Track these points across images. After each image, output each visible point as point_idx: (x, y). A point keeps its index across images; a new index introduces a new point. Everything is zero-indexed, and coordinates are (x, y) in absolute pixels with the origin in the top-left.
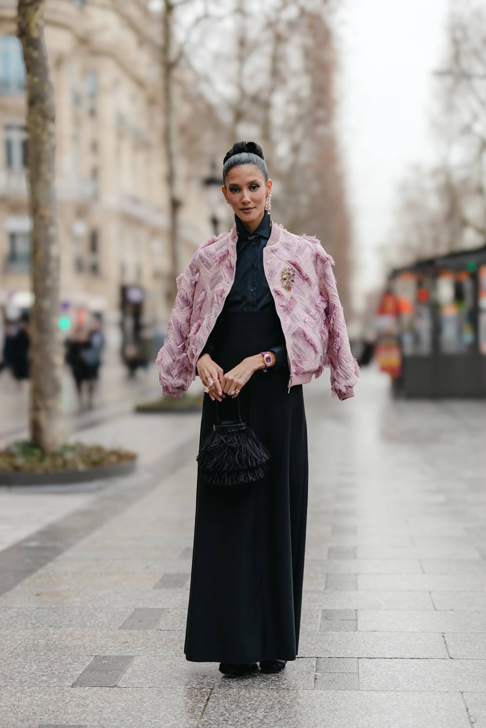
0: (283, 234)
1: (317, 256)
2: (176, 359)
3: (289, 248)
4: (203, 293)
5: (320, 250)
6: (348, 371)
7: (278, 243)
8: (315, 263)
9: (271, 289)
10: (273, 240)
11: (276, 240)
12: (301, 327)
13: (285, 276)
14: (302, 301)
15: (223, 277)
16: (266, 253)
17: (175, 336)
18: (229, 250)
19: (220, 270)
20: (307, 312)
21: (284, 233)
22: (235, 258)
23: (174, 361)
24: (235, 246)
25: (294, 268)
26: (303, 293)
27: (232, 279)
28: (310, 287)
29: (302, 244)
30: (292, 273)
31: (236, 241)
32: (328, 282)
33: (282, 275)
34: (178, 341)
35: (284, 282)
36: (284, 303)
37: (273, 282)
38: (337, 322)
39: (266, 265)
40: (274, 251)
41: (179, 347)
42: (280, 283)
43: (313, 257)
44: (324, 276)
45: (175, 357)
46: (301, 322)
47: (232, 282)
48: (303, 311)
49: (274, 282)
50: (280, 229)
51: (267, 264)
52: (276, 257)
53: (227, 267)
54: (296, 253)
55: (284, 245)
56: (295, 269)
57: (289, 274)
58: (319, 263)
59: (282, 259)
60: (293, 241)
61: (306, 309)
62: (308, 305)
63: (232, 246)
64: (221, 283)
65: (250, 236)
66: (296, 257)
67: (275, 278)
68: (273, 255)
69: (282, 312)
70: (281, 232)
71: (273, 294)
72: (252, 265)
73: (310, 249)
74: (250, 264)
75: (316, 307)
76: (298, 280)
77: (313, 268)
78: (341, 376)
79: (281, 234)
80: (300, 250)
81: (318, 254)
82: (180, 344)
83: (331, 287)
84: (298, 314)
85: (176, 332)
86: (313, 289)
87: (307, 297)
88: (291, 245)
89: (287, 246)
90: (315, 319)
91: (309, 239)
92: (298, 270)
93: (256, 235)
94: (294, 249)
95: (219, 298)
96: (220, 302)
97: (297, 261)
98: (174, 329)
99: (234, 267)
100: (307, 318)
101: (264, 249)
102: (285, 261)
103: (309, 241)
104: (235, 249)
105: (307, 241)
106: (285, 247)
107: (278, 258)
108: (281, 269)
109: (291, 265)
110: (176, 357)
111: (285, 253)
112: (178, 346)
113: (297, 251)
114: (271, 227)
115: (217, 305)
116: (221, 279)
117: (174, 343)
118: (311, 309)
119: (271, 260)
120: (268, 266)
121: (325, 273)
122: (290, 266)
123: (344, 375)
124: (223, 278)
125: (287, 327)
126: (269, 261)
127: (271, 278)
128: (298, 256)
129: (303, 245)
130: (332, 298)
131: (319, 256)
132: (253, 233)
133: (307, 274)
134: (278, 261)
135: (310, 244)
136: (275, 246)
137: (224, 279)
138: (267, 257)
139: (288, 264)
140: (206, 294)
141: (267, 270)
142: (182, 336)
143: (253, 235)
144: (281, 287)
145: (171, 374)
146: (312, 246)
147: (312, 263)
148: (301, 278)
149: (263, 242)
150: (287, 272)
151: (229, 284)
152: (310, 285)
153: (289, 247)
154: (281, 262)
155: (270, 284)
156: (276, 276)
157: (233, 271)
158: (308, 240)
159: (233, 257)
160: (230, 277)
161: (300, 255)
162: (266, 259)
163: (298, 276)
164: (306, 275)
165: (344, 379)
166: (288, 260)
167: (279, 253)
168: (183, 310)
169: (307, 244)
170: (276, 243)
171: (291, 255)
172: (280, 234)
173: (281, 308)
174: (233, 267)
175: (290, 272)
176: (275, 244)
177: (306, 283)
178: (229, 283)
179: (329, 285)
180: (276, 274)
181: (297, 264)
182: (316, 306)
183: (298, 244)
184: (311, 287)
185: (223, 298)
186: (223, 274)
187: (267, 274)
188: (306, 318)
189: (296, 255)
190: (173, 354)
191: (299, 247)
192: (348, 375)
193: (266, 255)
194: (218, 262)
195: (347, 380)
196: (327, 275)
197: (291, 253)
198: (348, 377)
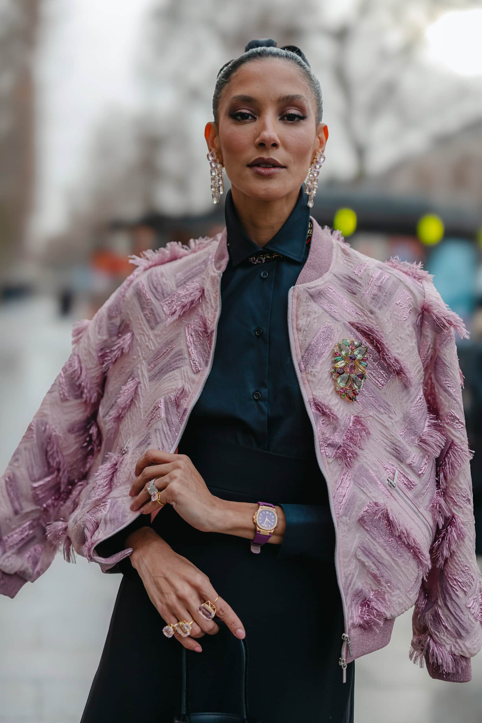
0: (340, 254)
1: (423, 313)
3: (356, 290)
4: (131, 384)
5: (434, 299)
7: (327, 276)
8: (420, 327)
9: (307, 396)
10: (313, 267)
11: (322, 270)
12: (381, 501)
13: (341, 364)
14: (386, 427)
15: (186, 355)
16: (295, 301)
18: (205, 289)
19: (178, 335)
20: (397, 457)
21: (343, 251)
22: (216, 311)
24: (219, 279)
25: (364, 340)
26: (387, 408)
27: (207, 363)
28: (405, 392)
29: (388, 279)
30: (359, 357)
31: (224, 268)
32: (444, 380)
33: (336, 361)
34: (37, 472)
35: (339, 380)
36: (338, 439)
37: (310, 378)
39: (295, 331)
40: (315, 296)
41: (36, 485)
42: (329, 381)
43: (412, 313)
44: (436, 363)
46: (381, 487)
47: (207, 371)
48: (388, 455)
49: (314, 379)
50: (335, 241)
51: (299, 330)
52: (321, 311)
54: (371, 303)
55: (341, 281)
56: (368, 344)
57: (353, 359)
58: (429, 332)
59: (338, 316)
60: (365, 270)
61: (396, 450)
62: (400, 439)
63: (213, 279)
64: (178, 370)
65: (257, 255)
66: (372, 312)
67: (318, 367)
68: (314, 306)
69: (330, 460)
70: (334, 250)
71: (311, 411)
72: (258, 330)
73: (407, 293)
74: (253, 328)
75: (421, 444)
76: (374, 375)
77: (413, 343)
79: (337, 254)
80: (383, 296)
81: (426, 307)
82: (39, 479)
83: (450, 395)
84: (375, 464)
86: (414, 396)
87: (398, 417)
88: (360, 281)
89: (351, 285)
90: (419, 476)
91: (405, 270)
92: (376, 347)
93: (271, 253)
95: (173, 409)
96: (175, 420)
97: (374, 324)
98: (35, 441)
99: (212, 332)
100: (397, 472)
101: (291, 292)
102: (344, 324)
103: (404, 274)
104: (218, 287)
105: (401, 273)
106: (343, 286)
107: (327, 315)
108: (333, 345)
109: (358, 334)
111: (345, 302)
112: (35, 481)
113: (375, 297)
114: (310, 238)
115: (166, 428)
116: (179, 360)
118: (408, 448)
119: (309, 319)
120: (301, 334)
121: (438, 358)
122: (357, 338)
124: (185, 359)
125: (344, 501)
126: (302, 322)
127: (305, 367)
128: (376, 310)
129: (390, 282)
131: (429, 312)
132: (264, 248)
133: (398, 357)
134: (328, 321)
135: (409, 281)
136: (318, 284)
137: (187, 361)
138: (297, 311)
139: (351, 331)
140: (137, 388)
141: (297, 343)
143: (263, 253)
144: (332, 393)
146: (412, 288)
147: (411, 329)
148: (383, 368)
149: (287, 270)
150: (347, 354)
151: (199, 375)
152: (406, 386)
153: (356, 287)
154: (333, 324)
155: (304, 384)
156: (321, 362)
157: (210, 344)
158: (404, 272)
159: (212, 306)
160: (203, 356)
161: (380, 308)
162: (295, 316)
163: (375, 364)
164: (396, 360)
166: (352, 320)
167: (329, 302)
168: (67, 404)
169: (401, 281)
170: (321, 275)
171: (359, 308)
172: (334, 253)
173: (330, 452)
174: (209, 331)
175: (356, 353)
176: (320, 278)
177: (396, 383)
178: (198, 372)
179: (446, 391)
180: (319, 356)
181: (373, 333)
182: (422, 441)
183: (378, 279)
184: (408, 393)
185: (182, 411)
186: (184, 348)
187: (297, 355)
188: (394, 474)
189: (372, 308)
191: (380, 288)
192: (464, 628)
193: (295, 306)
194: (176, 317)
195: (458, 640)
196: (444, 364)
197: (360, 304)
198: (463, 633)
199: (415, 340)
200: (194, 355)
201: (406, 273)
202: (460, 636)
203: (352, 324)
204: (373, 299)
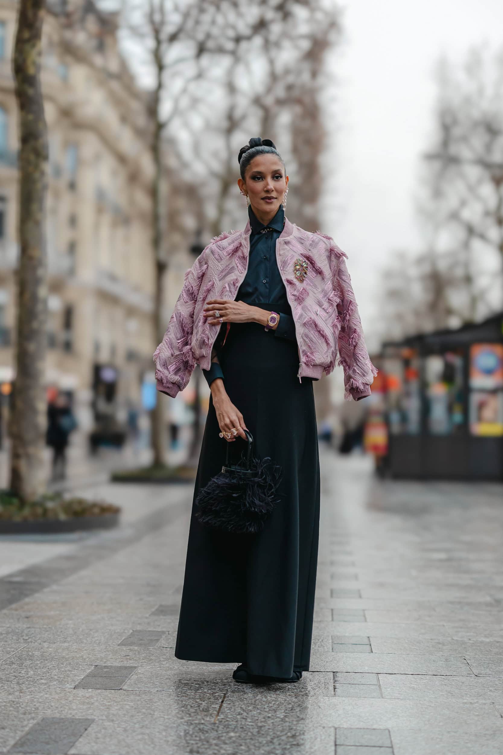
0: (296, 230)
1: (331, 252)
2: (174, 354)
3: (303, 243)
4: (210, 283)
5: (335, 246)
6: (365, 368)
7: (291, 237)
8: (329, 258)
9: (283, 278)
10: (286, 232)
11: (289, 234)
12: (313, 318)
13: (298, 268)
14: (315, 293)
15: (236, 268)
16: (279, 244)
17: (176, 329)
18: (242, 242)
19: (232, 262)
20: (319, 305)
21: (298, 229)
22: (248, 249)
23: (172, 355)
24: (249, 237)
25: (307, 261)
26: (316, 286)
27: (245, 269)
28: (323, 281)
29: (315, 238)
30: (305, 265)
31: (250, 234)
32: (343, 277)
33: (295, 266)
34: (179, 336)
35: (297, 273)
36: (295, 293)
37: (285, 272)
38: (354, 318)
39: (279, 255)
40: (287, 243)
42: (293, 273)
43: (326, 251)
44: (339, 272)
45: (173, 351)
46: (313, 313)
47: (246, 272)
48: (315, 303)
49: (287, 273)
51: (280, 255)
52: (289, 249)
53: (240, 258)
55: (297, 239)
56: (308, 262)
57: (302, 266)
58: (333, 259)
59: (296, 251)
60: (307, 235)
61: (319, 302)
62: (321, 298)
63: (246, 238)
64: (233, 273)
65: (264, 229)
66: (310, 250)
67: (288, 268)
68: (286, 247)
69: (293, 300)
71: (285, 283)
72: (265, 256)
73: (324, 244)
74: (263, 255)
75: (329, 301)
76: (311, 274)
77: (326, 262)
78: (358, 373)
80: (314, 244)
81: (332, 249)
84: (311, 306)
85: (177, 326)
87: (320, 290)
88: (304, 239)
89: (301, 241)
90: (327, 313)
92: (311, 263)
93: (269, 228)
94: (308, 243)
95: (232, 287)
96: (233, 290)
97: (310, 254)
98: (176, 322)
99: (247, 257)
101: (277, 240)
102: (299, 254)
104: (249, 240)
105: (321, 237)
106: (298, 241)
107: (292, 250)
108: (294, 260)
109: (304, 258)
110: (175, 351)
111: (299, 246)
112: (178, 340)
113: (311, 245)
115: (230, 294)
116: (233, 270)
117: (174, 336)
118: (324, 302)
119: (284, 251)
120: (281, 257)
121: (340, 269)
123: (362, 372)
124: (236, 269)
125: (298, 315)
126: (282, 252)
127: (283, 269)
128: (311, 249)
130: (348, 294)
131: (333, 251)
132: (266, 226)
134: (291, 252)
135: (324, 239)
136: (288, 239)
137: (236, 270)
138: (280, 248)
139: (301, 257)
140: (213, 285)
141: (280, 261)
142: (183, 330)
143: (266, 228)
144: (295, 278)
145: (167, 368)
146: (326, 242)
147: (325, 257)
148: (314, 271)
149: (275, 234)
150: (300, 264)
151: (242, 274)
152: (323, 279)
153: (302, 241)
154: (294, 254)
155: (282, 274)
156: (289, 266)
157: (246, 261)
159: (246, 247)
160: (243, 267)
161: (313, 248)
162: (279, 250)
163: (311, 269)
164: (319, 268)
165: (361, 376)
166: (302, 253)
167: (292, 246)
168: (187, 304)
169: (321, 239)
170: (289, 236)
173: (293, 297)
174: (245, 257)
175: (303, 264)
177: (319, 277)
179: (345, 281)
180: (289, 264)
181: (310, 257)
183: (312, 238)
184: (325, 282)
185: (236, 287)
186: (235, 265)
187: (280, 265)
188: (318, 311)
189: (310, 248)
190: (172, 348)
191: (313, 241)
192: (365, 372)
193: (279, 246)
194: (231, 255)
195: (364, 378)
196: (342, 271)
197: (305, 247)
198: (365, 374)
199: (327, 262)
200: (240, 267)
201: (323, 237)
202: (364, 375)
203: (301, 254)
204: (310, 245)
